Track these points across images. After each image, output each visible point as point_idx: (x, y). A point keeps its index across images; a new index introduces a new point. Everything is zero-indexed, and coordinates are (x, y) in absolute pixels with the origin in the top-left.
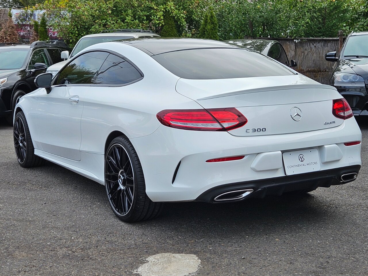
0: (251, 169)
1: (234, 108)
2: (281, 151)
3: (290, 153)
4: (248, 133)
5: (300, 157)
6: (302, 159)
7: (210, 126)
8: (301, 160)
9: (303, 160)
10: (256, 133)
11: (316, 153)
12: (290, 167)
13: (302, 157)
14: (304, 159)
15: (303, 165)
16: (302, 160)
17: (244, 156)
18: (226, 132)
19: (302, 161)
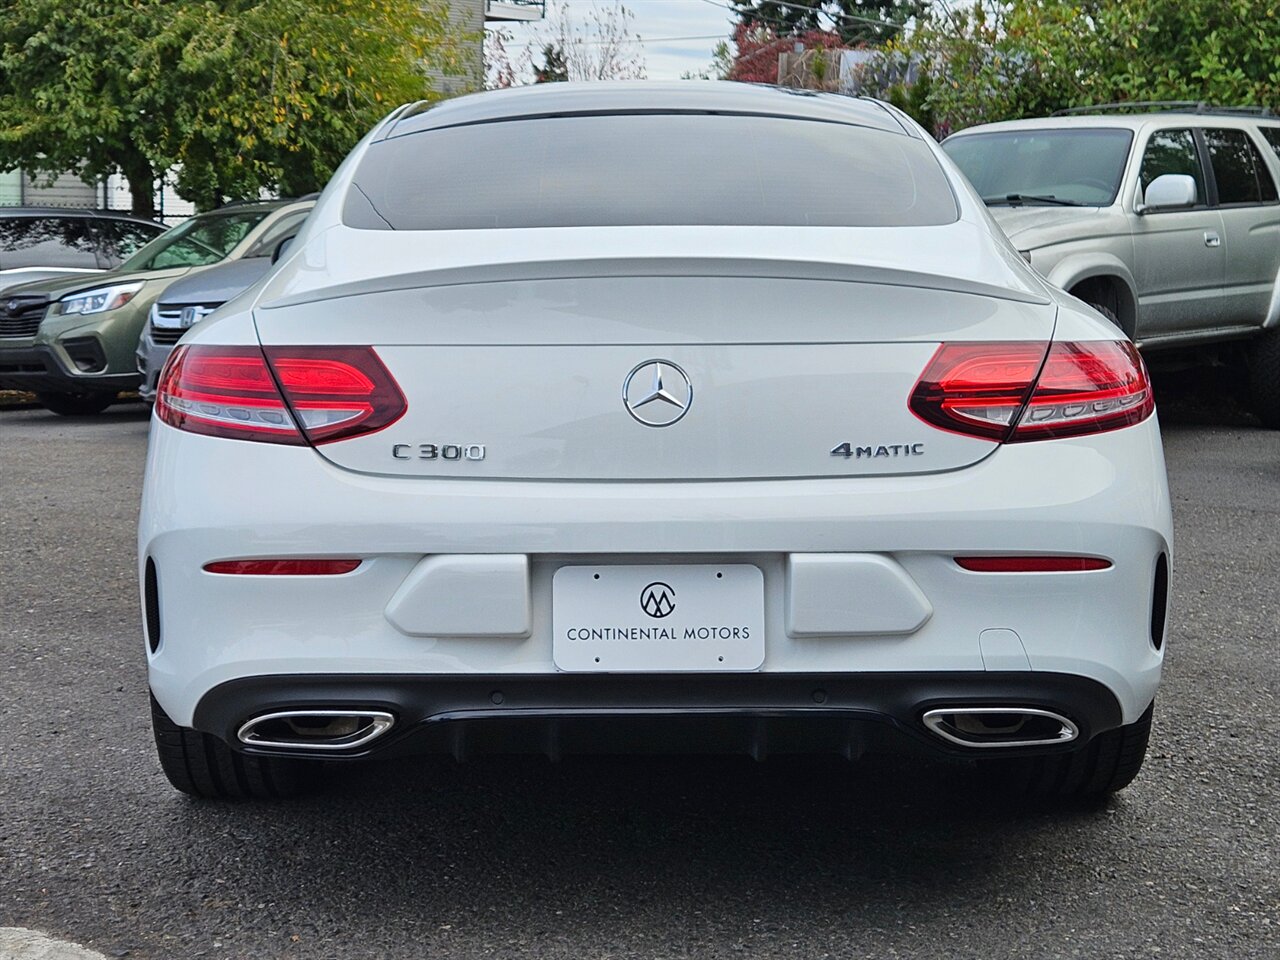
0: (388, 620)
1: (368, 351)
2: (527, 554)
3: (597, 569)
4: (402, 461)
5: (652, 595)
6: (658, 604)
7: (257, 418)
8: (652, 608)
9: (665, 608)
10: (439, 466)
11: (752, 583)
12: (584, 634)
13: (664, 595)
14: (672, 608)
15: (659, 633)
16: (658, 609)
17: (360, 561)
18: (309, 449)
19: (658, 614)
